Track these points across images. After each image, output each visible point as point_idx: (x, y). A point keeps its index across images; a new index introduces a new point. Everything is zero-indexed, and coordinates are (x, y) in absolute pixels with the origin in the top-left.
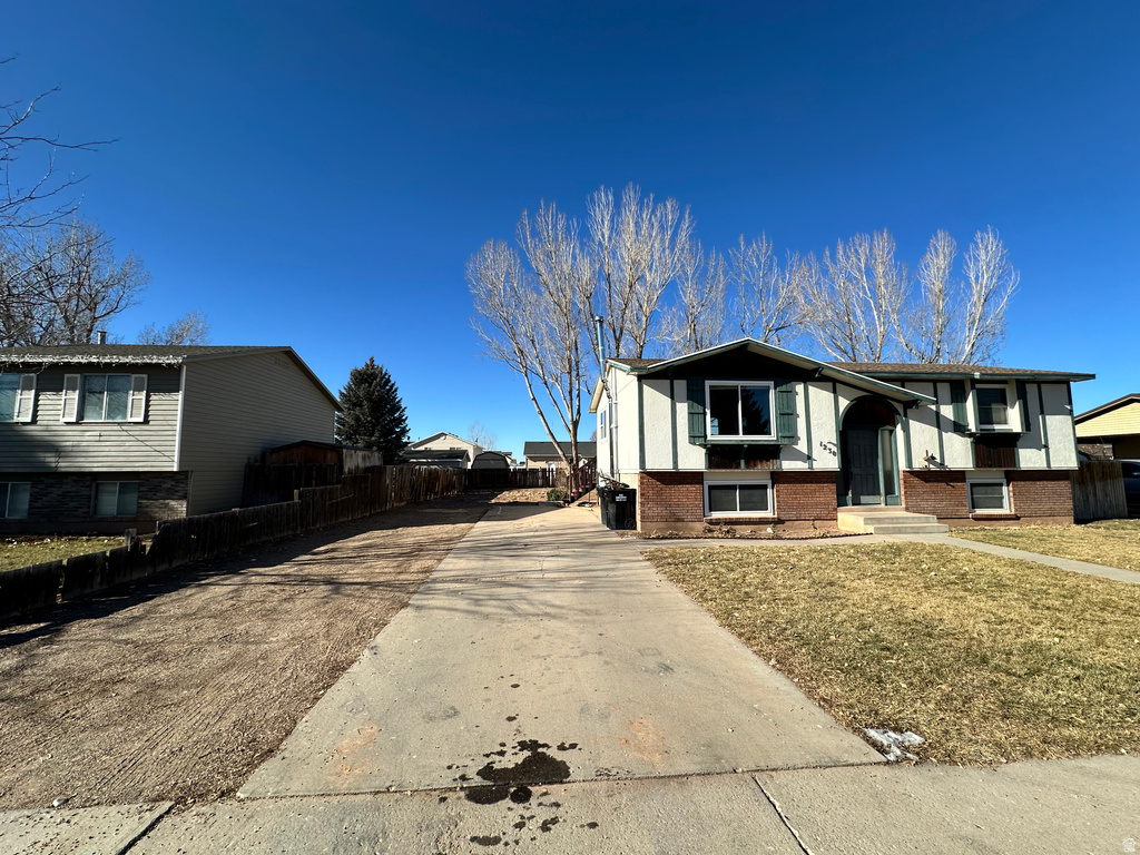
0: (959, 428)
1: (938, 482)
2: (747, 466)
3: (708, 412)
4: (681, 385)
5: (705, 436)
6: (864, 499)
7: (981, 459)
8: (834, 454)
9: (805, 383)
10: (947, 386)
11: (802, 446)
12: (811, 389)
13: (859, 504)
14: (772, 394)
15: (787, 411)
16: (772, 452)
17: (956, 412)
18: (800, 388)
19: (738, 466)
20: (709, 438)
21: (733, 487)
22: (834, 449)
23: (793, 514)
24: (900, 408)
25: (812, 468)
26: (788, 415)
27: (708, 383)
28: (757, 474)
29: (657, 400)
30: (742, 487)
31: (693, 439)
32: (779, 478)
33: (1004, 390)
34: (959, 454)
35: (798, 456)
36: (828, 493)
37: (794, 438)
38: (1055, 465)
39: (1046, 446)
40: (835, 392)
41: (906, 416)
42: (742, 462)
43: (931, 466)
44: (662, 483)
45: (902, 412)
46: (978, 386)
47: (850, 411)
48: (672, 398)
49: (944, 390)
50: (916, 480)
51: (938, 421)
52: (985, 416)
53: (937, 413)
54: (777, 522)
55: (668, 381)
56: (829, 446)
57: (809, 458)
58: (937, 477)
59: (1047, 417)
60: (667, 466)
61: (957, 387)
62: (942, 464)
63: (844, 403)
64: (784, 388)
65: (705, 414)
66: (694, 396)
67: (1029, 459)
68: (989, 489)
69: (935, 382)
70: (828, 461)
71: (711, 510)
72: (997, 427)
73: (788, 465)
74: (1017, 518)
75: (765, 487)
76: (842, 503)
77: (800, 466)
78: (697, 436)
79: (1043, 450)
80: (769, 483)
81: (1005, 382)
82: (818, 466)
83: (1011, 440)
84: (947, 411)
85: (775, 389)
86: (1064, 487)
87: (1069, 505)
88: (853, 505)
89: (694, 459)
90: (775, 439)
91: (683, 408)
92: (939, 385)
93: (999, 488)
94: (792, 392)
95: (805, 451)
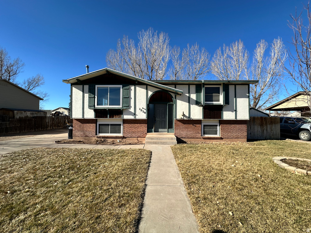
0: (197, 103)
1: (189, 124)
2: (110, 117)
3: (96, 97)
4: (86, 87)
5: (94, 106)
6: (160, 130)
7: (205, 116)
8: (145, 113)
9: (135, 86)
10: (194, 86)
11: (132, 110)
12: (138, 88)
13: (158, 132)
14: (121, 90)
15: (126, 96)
16: (120, 112)
17: (197, 97)
18: (133, 88)
19: (107, 117)
20: (96, 106)
21: (108, 125)
22: (145, 111)
23: (129, 135)
24: (173, 95)
25: (135, 118)
26: (127, 98)
27: (97, 86)
28: (115, 120)
29: (77, 93)
30: (111, 125)
31: (90, 107)
32: (126, 121)
33: (219, 87)
34: (197, 113)
35: (130, 113)
36: (144, 127)
37: (129, 107)
38: (239, 118)
39: (236, 111)
40: (147, 89)
41: (175, 98)
43: (185, 118)
44: (81, 123)
45: (174, 97)
46: (206, 86)
47: (152, 96)
48: (83, 92)
49: (193, 88)
50: (180, 124)
51: (189, 100)
52: (208, 98)
53: (189, 97)
54: (123, 137)
55: (82, 86)
56: (143, 110)
57: (135, 114)
58: (188, 122)
59: (238, 99)
60: (80, 117)
61: (199, 87)
62: (189, 117)
63: (150, 93)
64: (126, 88)
65: (95, 97)
66: (92, 91)
67: (227, 115)
68: (212, 127)
69: (189, 85)
70: (142, 115)
71: (99, 133)
72: (215, 103)
73: (126, 117)
74: (221, 138)
75: (120, 125)
76: (149, 131)
77: (131, 117)
78: (91, 106)
79: (234, 112)
80: (122, 123)
81: (220, 84)
82: (138, 117)
83: (220, 108)
84: (193, 96)
85: (123, 88)
86: (244, 127)
87: (245, 134)
88: (155, 132)
89: (90, 114)
90: (121, 107)
91: (87, 96)
92: (191, 86)
93: (216, 127)
94: (129, 89)
95: (133, 112)
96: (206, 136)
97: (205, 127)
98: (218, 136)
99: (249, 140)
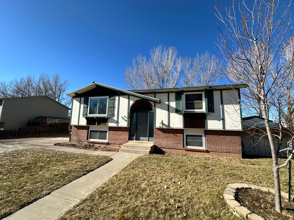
0: (177, 111)
1: (170, 133)
2: (97, 125)
3: (89, 107)
4: (83, 99)
5: (87, 114)
6: (141, 138)
7: (187, 124)
8: (126, 121)
9: (119, 96)
10: (174, 94)
11: (115, 118)
12: (121, 98)
13: (140, 140)
14: (108, 100)
15: (111, 106)
16: (104, 121)
17: (177, 105)
18: (117, 98)
19: (95, 124)
20: (88, 115)
21: (97, 131)
22: (126, 119)
23: (112, 142)
24: (152, 103)
25: (118, 126)
27: (90, 98)
28: (104, 127)
29: (76, 104)
30: (100, 131)
32: (111, 129)
34: (177, 121)
35: (114, 121)
36: (126, 135)
37: (113, 115)
38: (228, 128)
39: (223, 119)
40: (129, 99)
41: (155, 106)
43: (164, 127)
44: (77, 129)
45: (153, 105)
46: (186, 93)
47: (133, 105)
48: (80, 103)
49: (173, 96)
50: (160, 132)
51: (168, 108)
52: (190, 105)
53: (169, 105)
54: (108, 144)
55: (80, 98)
56: (125, 118)
57: (117, 122)
58: (168, 131)
59: (225, 106)
60: (76, 124)
61: (178, 94)
62: (169, 126)
63: (132, 102)
64: (112, 98)
65: (87, 107)
66: (86, 102)
67: (213, 125)
68: (195, 138)
69: (168, 93)
70: (123, 124)
71: (90, 138)
72: (197, 111)
73: (111, 124)
74: (207, 152)
75: (106, 132)
76: (130, 139)
77: (114, 125)
78: (85, 115)
79: (222, 121)
80: (107, 130)
81: (202, 91)
82: (120, 125)
84: (173, 104)
85: (109, 99)
86: (237, 140)
88: (136, 140)
89: (83, 122)
90: (107, 115)
91: (82, 106)
92: (170, 94)
93: (201, 137)
94: (114, 99)
95: (116, 120)
96: (189, 147)
97: (188, 137)
98: (203, 148)
99: (245, 156)
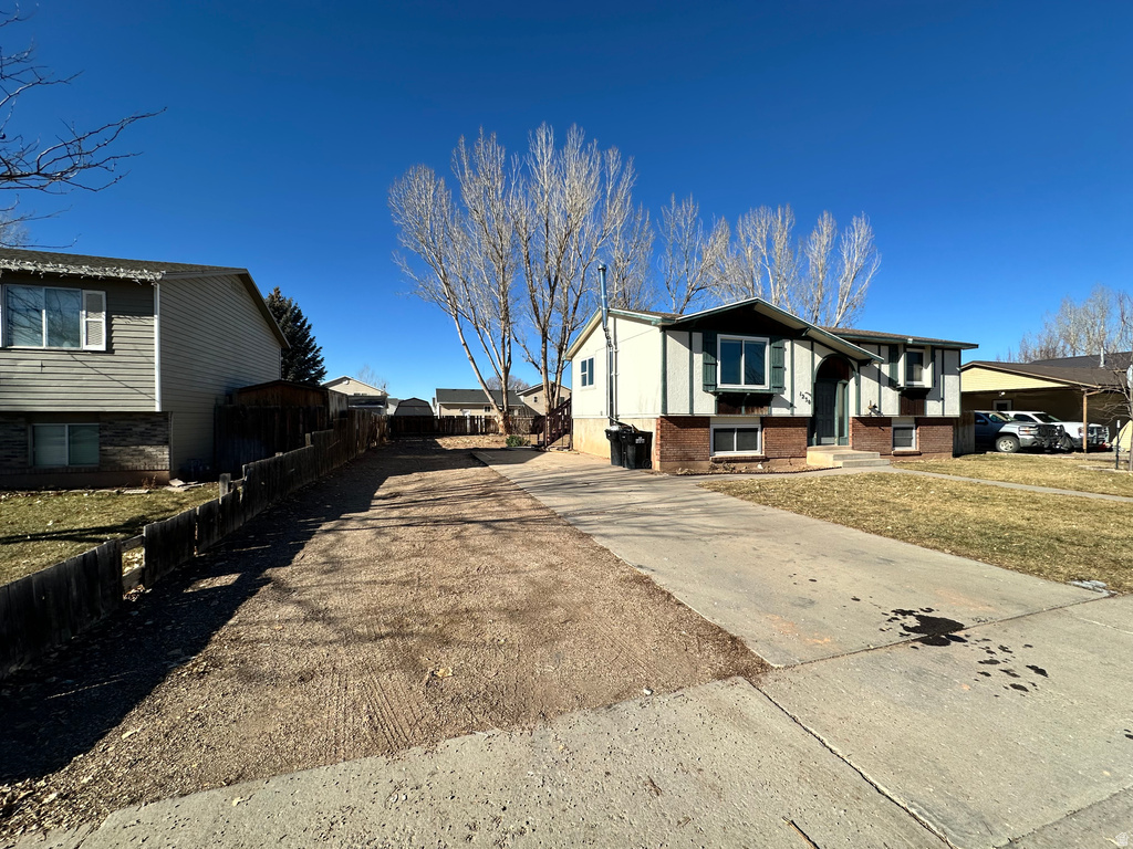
0: (892, 383)
1: (876, 426)
2: (747, 412)
3: (719, 363)
4: (698, 337)
5: (716, 384)
6: (824, 440)
7: (904, 409)
8: (809, 402)
9: (792, 340)
10: (887, 347)
11: (787, 396)
12: (796, 346)
14: (767, 348)
15: (776, 365)
16: (765, 400)
17: (891, 370)
18: (788, 345)
19: (740, 412)
20: (719, 386)
21: (732, 430)
22: (810, 398)
23: (776, 453)
24: (855, 365)
25: (793, 414)
26: (778, 368)
27: (720, 337)
28: (752, 419)
29: (678, 350)
30: (739, 430)
31: (707, 387)
32: (767, 422)
33: (922, 354)
34: (890, 405)
35: (783, 404)
36: (802, 435)
37: (782, 388)
38: (948, 414)
39: (943, 399)
40: (812, 350)
41: (858, 371)
42: (743, 408)
43: (872, 413)
44: (679, 426)
46: (909, 350)
47: (823, 366)
48: (691, 349)
49: (885, 350)
50: (860, 425)
51: (879, 377)
52: (910, 376)
53: (879, 370)
54: (764, 460)
55: (688, 333)
56: (806, 396)
57: (792, 405)
58: (875, 422)
59: (946, 377)
60: (683, 410)
61: (894, 348)
62: (879, 412)
63: (818, 360)
64: (776, 344)
65: (716, 364)
66: (709, 348)
67: (933, 409)
68: (905, 432)
69: (879, 345)
70: (804, 409)
71: (715, 450)
72: (916, 383)
73: (777, 412)
74: (918, 454)
75: (756, 430)
76: (809, 442)
77: (785, 412)
78: (709, 385)
79: (941, 402)
80: (759, 426)
81: (922, 347)
82: (797, 412)
83: (923, 394)
84: (886, 369)
85: (770, 344)
86: (949, 430)
87: (951, 444)
88: (817, 445)
89: (706, 405)
90: (768, 388)
91: (699, 358)
92: (882, 347)
93: (911, 431)
94: (782, 348)
95: (789, 400)
96: (898, 449)
97: (896, 432)
98: (913, 448)
99: (956, 455)
